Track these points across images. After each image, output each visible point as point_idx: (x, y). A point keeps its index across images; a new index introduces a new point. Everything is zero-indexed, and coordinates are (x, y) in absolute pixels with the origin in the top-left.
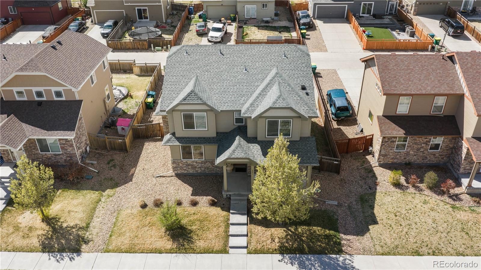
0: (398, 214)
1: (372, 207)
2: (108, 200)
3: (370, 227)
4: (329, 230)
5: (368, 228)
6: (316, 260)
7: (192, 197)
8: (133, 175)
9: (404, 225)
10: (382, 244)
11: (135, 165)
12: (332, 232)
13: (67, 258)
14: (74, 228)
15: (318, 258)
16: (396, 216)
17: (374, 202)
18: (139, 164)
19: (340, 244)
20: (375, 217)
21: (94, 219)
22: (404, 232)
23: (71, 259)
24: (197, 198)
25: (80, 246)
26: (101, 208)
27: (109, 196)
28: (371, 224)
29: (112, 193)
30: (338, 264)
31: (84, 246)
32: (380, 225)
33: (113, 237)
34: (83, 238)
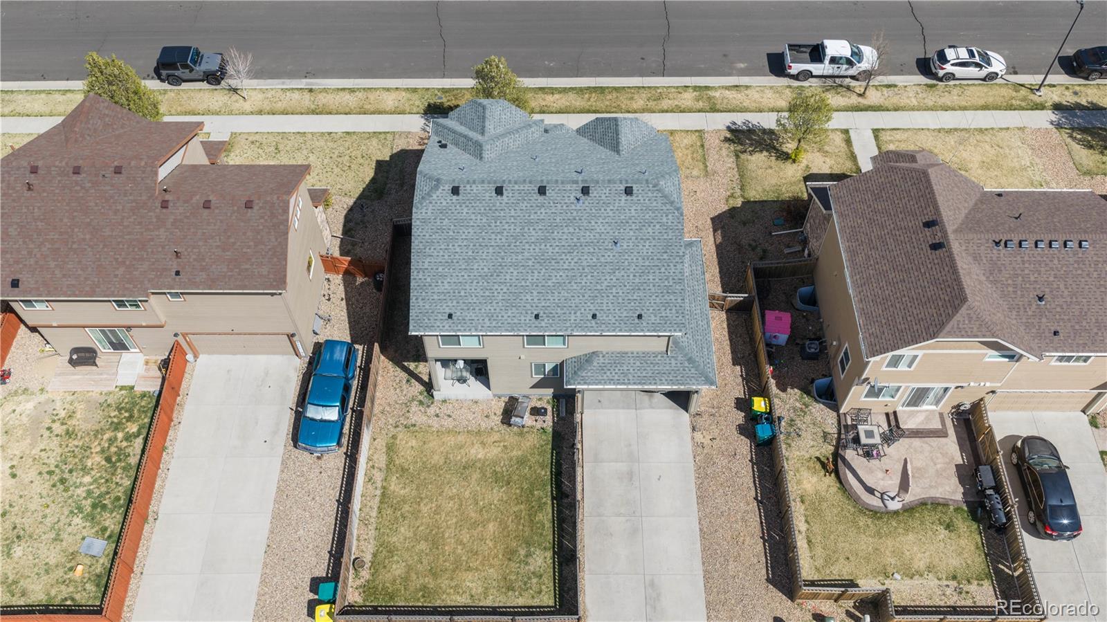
0: (346, 168)
1: (373, 181)
2: (732, 191)
3: (388, 159)
5: (391, 159)
8: (715, 231)
9: (347, 157)
10: (384, 142)
11: (719, 247)
13: (739, 124)
14: (752, 151)
16: (349, 166)
17: (367, 185)
18: (714, 249)
20: (376, 169)
21: (734, 166)
22: (351, 150)
23: (734, 123)
25: (734, 136)
26: (734, 179)
27: (732, 196)
29: (731, 202)
31: (728, 135)
32: (374, 159)
33: (699, 144)
34: (734, 142)
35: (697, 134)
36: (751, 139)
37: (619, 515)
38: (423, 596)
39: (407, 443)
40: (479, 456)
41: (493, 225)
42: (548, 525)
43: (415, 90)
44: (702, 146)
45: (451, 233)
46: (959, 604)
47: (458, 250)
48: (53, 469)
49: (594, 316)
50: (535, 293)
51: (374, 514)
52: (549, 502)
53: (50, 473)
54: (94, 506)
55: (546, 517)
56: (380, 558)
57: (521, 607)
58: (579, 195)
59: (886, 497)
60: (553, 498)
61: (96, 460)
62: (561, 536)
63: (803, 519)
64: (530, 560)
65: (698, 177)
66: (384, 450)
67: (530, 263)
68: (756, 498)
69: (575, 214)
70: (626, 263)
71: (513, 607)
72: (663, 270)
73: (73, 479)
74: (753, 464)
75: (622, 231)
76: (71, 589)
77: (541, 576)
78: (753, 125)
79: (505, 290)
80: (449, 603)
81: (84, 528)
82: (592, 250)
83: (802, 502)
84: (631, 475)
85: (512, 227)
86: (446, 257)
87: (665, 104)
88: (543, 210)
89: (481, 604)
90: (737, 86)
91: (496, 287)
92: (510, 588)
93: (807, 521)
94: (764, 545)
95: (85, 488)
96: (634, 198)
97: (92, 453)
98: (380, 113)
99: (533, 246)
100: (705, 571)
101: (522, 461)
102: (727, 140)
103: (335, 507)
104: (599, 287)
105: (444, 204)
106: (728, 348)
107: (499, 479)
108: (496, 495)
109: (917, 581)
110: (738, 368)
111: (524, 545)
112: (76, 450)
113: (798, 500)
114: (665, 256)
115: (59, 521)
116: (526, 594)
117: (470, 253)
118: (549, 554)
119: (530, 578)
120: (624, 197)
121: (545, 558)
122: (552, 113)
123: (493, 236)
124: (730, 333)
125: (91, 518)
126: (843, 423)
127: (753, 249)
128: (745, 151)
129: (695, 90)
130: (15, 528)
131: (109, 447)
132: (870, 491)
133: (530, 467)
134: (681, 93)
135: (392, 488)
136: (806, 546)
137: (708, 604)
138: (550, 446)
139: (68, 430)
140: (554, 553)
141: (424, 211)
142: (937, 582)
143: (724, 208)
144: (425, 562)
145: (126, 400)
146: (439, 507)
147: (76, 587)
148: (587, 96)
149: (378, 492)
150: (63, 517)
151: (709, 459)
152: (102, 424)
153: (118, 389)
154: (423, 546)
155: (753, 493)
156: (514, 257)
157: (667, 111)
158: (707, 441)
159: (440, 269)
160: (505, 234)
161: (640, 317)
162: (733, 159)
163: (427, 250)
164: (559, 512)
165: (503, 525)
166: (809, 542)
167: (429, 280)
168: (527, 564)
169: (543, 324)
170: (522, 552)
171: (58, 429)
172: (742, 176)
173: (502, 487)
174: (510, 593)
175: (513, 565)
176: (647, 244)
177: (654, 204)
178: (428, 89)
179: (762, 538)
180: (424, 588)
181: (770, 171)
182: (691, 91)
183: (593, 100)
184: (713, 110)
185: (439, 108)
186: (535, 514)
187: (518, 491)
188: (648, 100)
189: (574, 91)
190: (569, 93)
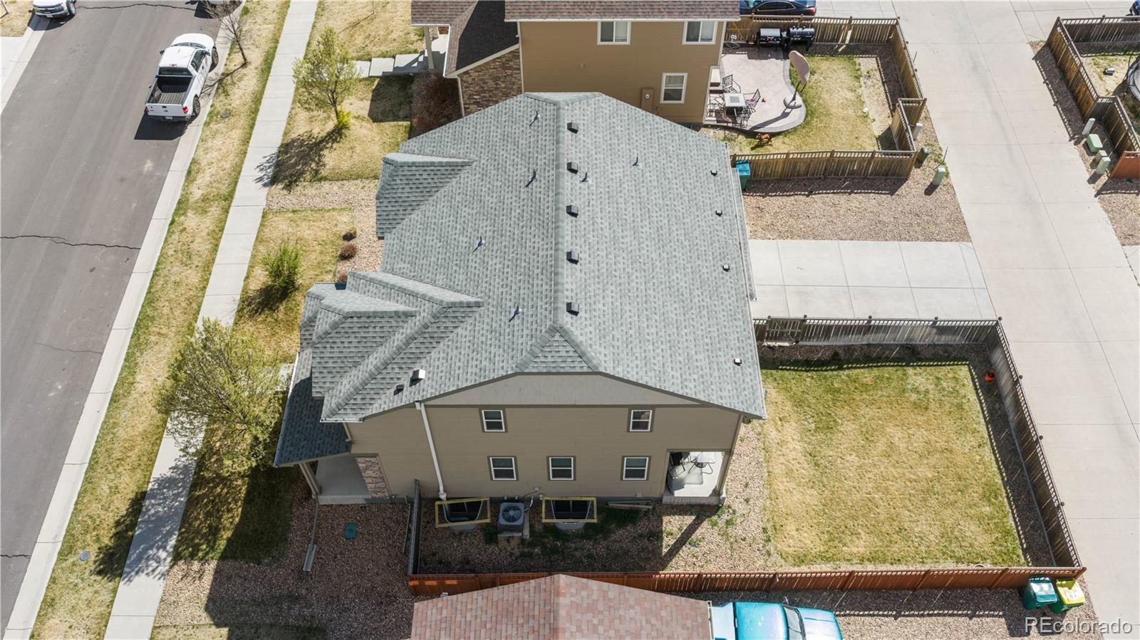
3: (225, 629)
4: (229, 540)
6: (170, 508)
12: (222, 544)
13: (262, 175)
14: (317, 164)
15: (175, 514)
19: (192, 556)
21: (338, 183)
23: (261, 179)
25: (283, 180)
30: (151, 548)
31: (280, 186)
33: (291, 215)
34: (296, 181)
35: (270, 216)
36: (296, 164)
38: (996, 497)
39: (792, 538)
40: (799, 448)
41: (619, 280)
42: (876, 372)
43: (49, 604)
44: (294, 212)
45: (631, 332)
46: (879, 78)
47: (654, 330)
50: (699, 262)
52: (847, 372)
55: (866, 375)
56: (960, 553)
57: (979, 397)
58: (578, 177)
59: (792, 104)
60: (841, 368)
62: (887, 359)
64: (922, 389)
65: (353, 217)
68: (808, 196)
70: (657, 164)
71: (981, 404)
74: (767, 195)
77: (937, 378)
78: (268, 162)
79: (699, 293)
80: (996, 469)
82: (645, 189)
85: (620, 259)
86: (663, 347)
88: (598, 221)
89: (987, 436)
90: (189, 172)
91: (696, 300)
92: (960, 407)
94: (858, 193)
96: (581, 127)
99: (644, 246)
100: (894, 238)
101: (799, 403)
103: (904, 619)
104: (686, 198)
105: (592, 329)
107: (826, 426)
108: (848, 427)
109: (864, 98)
111: (907, 395)
116: (962, 392)
117: (657, 317)
118: (910, 371)
119: (944, 389)
120: (580, 136)
121: (915, 374)
123: (633, 284)
126: (715, 123)
128: (317, 172)
129: (183, 214)
132: (785, 115)
134: (184, 229)
135: (862, 550)
137: (928, 239)
138: (774, 372)
140: (908, 365)
141: (602, 357)
142: (863, 88)
144: (952, 498)
146: (877, 489)
151: (769, 228)
154: (933, 502)
155: (802, 197)
156: (659, 269)
157: (217, 246)
159: (680, 358)
160: (630, 270)
162: (326, 185)
163: (656, 368)
164: (857, 361)
165: (886, 418)
167: (695, 376)
168: (927, 392)
170: (914, 397)
172: (358, 177)
173: (836, 421)
174: (966, 407)
175: (932, 406)
176: (634, 137)
179: (850, 194)
180: (986, 497)
181: (358, 149)
182: (182, 218)
183: (164, 331)
184: (229, 197)
185: (112, 555)
186: (865, 385)
187: (838, 404)
188: (186, 265)
189: (138, 354)
190: (139, 360)
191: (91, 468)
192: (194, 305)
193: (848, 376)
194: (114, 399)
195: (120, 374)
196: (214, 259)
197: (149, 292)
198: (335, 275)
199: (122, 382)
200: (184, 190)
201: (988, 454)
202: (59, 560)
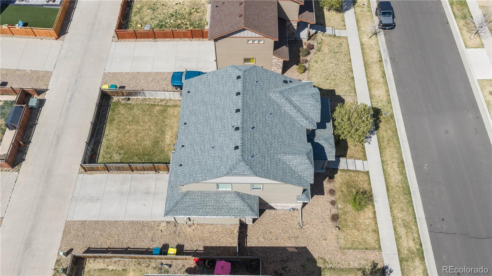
0: (326, 78)
2: (329, 262)
5: (337, 95)
7: (326, 194)
8: (296, 248)
9: (335, 78)
10: (349, 92)
11: (284, 249)
18: (283, 245)
20: (328, 90)
21: (351, 267)
22: (340, 79)
23: (391, 272)
24: (326, 190)
25: (379, 270)
26: (340, 265)
27: (325, 261)
28: (335, 94)
29: (320, 261)
31: (379, 266)
32: (335, 89)
33: (368, 247)
34: (372, 269)
35: (377, 247)
37: (130, 188)
38: (111, 120)
39: (176, 111)
40: (167, 136)
41: (224, 96)
43: (389, 102)
44: (367, 249)
47: (214, 86)
48: (177, 13)
49: (183, 146)
50: (195, 120)
51: (147, 103)
53: (176, 12)
54: (162, 25)
56: (129, 106)
57: (99, 152)
58: (235, 127)
61: (179, 22)
63: (114, 268)
65: (338, 243)
66: (175, 104)
67: (207, 115)
68: (129, 248)
69: (227, 127)
70: (204, 154)
71: (100, 149)
72: (200, 171)
73: (174, 18)
74: (147, 249)
75: (219, 149)
76: (134, 26)
77: (110, 158)
79: (197, 109)
80: (106, 128)
81: (155, 24)
82: (211, 138)
83: (123, 270)
84: (148, 193)
85: (222, 104)
86: (212, 83)
87: (402, 231)
88: (229, 113)
89: (104, 138)
91: (199, 105)
92: (108, 148)
93: (113, 270)
94: (105, 248)
95: (169, 21)
96: (233, 151)
97: (182, 20)
98: (369, 90)
99: (214, 114)
100: (99, 221)
101: (162, 151)
102: (375, 265)
104: (195, 145)
106: (214, 245)
107: (156, 142)
108: (148, 143)
110: (202, 249)
111: (124, 152)
112: (184, 17)
113: (125, 268)
114: (206, 171)
115: (158, 18)
116: (104, 153)
117: (213, 91)
119: (110, 154)
120: (234, 146)
121: (117, 160)
122: (383, 167)
123: (219, 98)
124: (225, 247)
125: (158, 25)
127: (283, 269)
129: (418, 250)
130: (158, 8)
131: (184, 24)
133: (159, 155)
134: (414, 240)
135: (157, 107)
136: (101, 267)
137: (85, 221)
139: (192, 13)
143: (316, 256)
144: (124, 120)
145: (202, 25)
147: (135, 27)
148: (400, 185)
149: (156, 103)
150: (159, 18)
151: (151, 228)
152: (193, 21)
153: (207, 22)
154: (131, 118)
155: (131, 247)
156: (209, 108)
157: (395, 230)
158: (161, 228)
159: (207, 83)
161: (181, 165)
162: (357, 266)
165: (134, 145)
166: (103, 270)
167: (203, 80)
168: (116, 153)
169: (182, 127)
170: (121, 152)
171: (193, 11)
172: (342, 270)
173: (151, 144)
174: (106, 148)
175: (117, 148)
176: (212, 162)
177: (230, 161)
178: (392, 108)
180: (114, 120)
182: (417, 247)
183: (398, 188)
184: (401, 260)
185: (377, 114)
186: (137, 155)
187: (149, 150)
188: (403, 220)
189: (403, 179)
190: (401, 177)
191: (398, 139)
192: (391, 200)
193: (142, 160)
194: (402, 162)
195: (406, 172)
196: (393, 222)
197: (413, 207)
198: (337, 207)
199: (404, 167)
200: (425, 267)
201: (106, 132)
202: (393, 113)
